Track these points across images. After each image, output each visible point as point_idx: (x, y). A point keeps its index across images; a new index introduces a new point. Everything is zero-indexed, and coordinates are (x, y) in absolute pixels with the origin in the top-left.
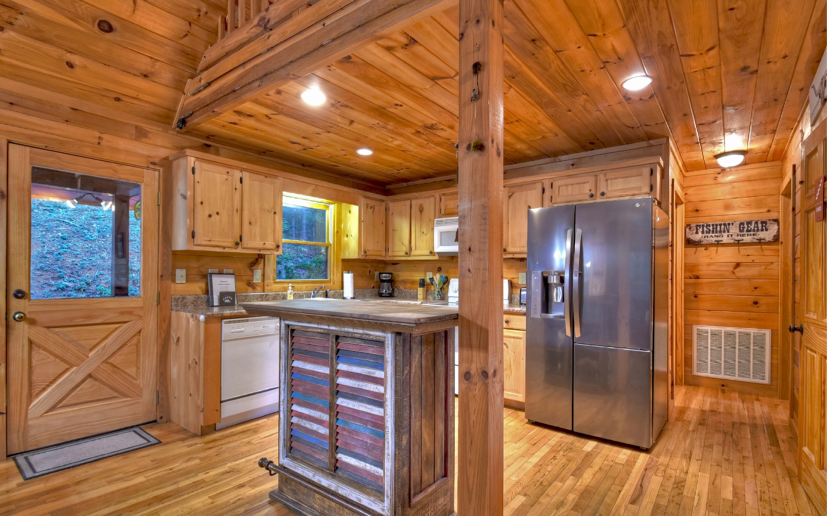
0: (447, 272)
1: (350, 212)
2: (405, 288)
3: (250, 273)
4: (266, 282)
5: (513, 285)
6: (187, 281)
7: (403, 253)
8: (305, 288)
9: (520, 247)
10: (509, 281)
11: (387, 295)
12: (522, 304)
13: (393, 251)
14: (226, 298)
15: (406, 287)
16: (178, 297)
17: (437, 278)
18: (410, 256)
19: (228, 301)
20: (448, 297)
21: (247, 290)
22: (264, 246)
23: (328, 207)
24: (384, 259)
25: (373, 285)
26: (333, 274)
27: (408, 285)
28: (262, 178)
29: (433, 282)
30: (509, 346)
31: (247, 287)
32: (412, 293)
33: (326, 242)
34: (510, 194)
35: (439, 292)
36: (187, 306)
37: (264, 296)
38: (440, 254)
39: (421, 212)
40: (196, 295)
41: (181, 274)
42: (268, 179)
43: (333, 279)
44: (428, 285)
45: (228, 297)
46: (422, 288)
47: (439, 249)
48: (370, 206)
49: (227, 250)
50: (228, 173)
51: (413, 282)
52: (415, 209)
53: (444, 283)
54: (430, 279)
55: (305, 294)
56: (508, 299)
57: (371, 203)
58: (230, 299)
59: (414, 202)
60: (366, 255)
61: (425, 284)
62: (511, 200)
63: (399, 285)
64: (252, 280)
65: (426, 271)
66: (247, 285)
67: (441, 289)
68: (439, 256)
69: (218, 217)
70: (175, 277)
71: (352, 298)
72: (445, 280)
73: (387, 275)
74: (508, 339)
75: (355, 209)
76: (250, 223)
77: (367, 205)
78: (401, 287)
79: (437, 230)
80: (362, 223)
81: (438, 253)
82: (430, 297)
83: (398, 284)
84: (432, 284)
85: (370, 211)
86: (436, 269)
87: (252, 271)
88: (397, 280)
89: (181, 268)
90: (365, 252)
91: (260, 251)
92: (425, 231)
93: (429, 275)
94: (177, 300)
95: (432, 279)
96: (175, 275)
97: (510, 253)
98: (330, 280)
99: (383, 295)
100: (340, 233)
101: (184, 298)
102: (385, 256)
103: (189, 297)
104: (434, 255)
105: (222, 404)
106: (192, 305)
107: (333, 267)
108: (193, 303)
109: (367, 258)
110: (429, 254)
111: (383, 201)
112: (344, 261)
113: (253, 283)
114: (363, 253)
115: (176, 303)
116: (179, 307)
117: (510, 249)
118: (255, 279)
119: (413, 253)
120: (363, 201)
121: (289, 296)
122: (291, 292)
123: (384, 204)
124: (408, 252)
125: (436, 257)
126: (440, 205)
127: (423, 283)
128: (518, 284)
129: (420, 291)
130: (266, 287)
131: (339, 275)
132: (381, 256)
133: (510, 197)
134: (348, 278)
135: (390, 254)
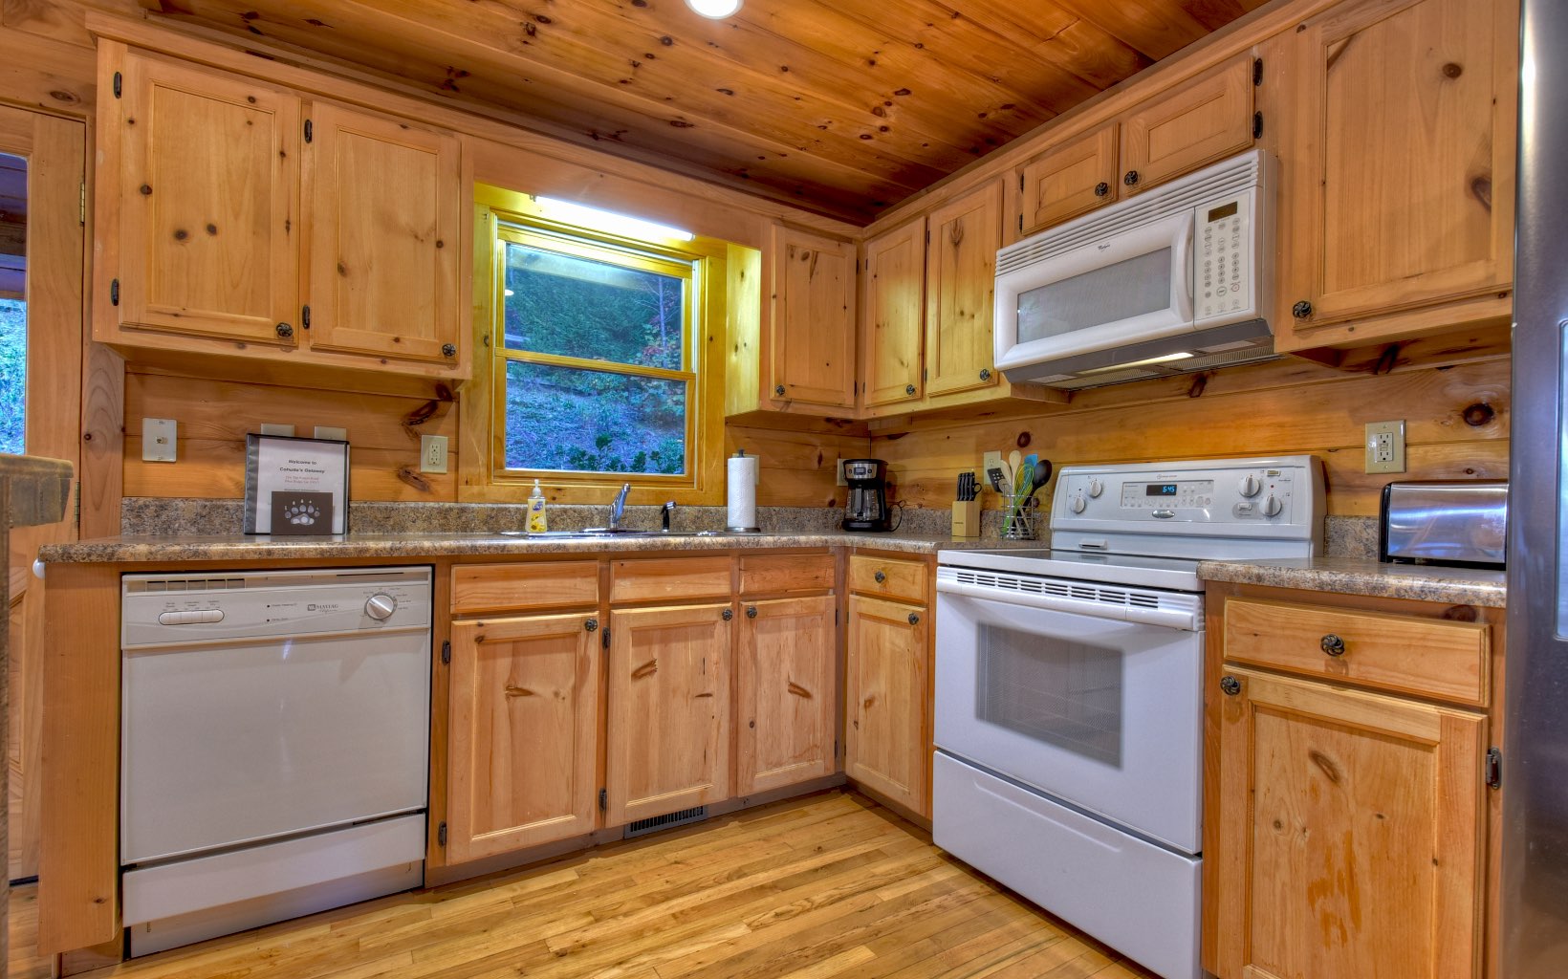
0: (1051, 446)
1: (742, 275)
2: (921, 506)
3: (409, 444)
4: (464, 471)
5: (1334, 480)
6: (182, 454)
7: (901, 393)
8: (598, 493)
9: (1391, 281)
10: (1314, 459)
11: (866, 525)
12: (1390, 559)
13: (875, 391)
14: (295, 510)
15: (924, 503)
16: (141, 502)
17: (1013, 465)
18: (922, 398)
19: (304, 520)
20: (1051, 532)
21: (398, 492)
22: (396, 349)
23: (689, 270)
24: (851, 416)
25: (830, 497)
26: (700, 461)
27: (931, 497)
28: (390, 128)
29: (1001, 482)
30: (1344, 772)
31: (400, 484)
32: (938, 521)
33: (683, 370)
34: (1333, 49)
35: (1019, 514)
36: (175, 531)
37: (453, 514)
38: (1019, 375)
39: (957, 244)
40: (206, 500)
41: (158, 432)
42: (414, 134)
43: (699, 474)
44: (986, 494)
45: (303, 509)
46: (964, 503)
47: (1008, 355)
48: (799, 253)
49: (251, 352)
50: (252, 100)
51: (941, 488)
52: (941, 238)
53: (1037, 485)
54: (991, 472)
55: (600, 512)
56: (1314, 538)
57: (805, 243)
58: (311, 516)
59: (936, 219)
60: (788, 403)
61: (977, 489)
62: (1339, 73)
63: (904, 497)
64: (418, 464)
65: (981, 448)
66: (399, 476)
67: (1027, 502)
68: (1014, 385)
69: (210, 241)
70: (141, 444)
71: (748, 530)
72: (1041, 472)
73: (866, 466)
74: (1336, 733)
75: (753, 262)
76: (342, 270)
77: (791, 251)
78: (912, 505)
79: (1004, 285)
80: (773, 302)
81: (1011, 372)
82: (993, 532)
83: (902, 495)
84: (999, 490)
85: (801, 268)
86: (1014, 441)
87: (417, 436)
88: (899, 481)
89: (161, 415)
90: (781, 391)
91: (383, 362)
92: (968, 308)
93: (992, 460)
94: (138, 512)
95: (996, 473)
96: (141, 436)
97: (1331, 323)
98: (691, 474)
99: (855, 525)
100: (717, 340)
101: (163, 508)
102: (856, 407)
103: (181, 504)
104: (998, 384)
105: (127, 876)
106: (194, 529)
107: (700, 438)
108: (194, 523)
109: (790, 410)
110: (978, 381)
111: (849, 240)
112: (731, 421)
113: (421, 474)
114: (773, 394)
115: (133, 521)
116: (144, 531)
117: (1333, 301)
118: (424, 459)
119: (932, 386)
120: (775, 234)
121: (531, 514)
122: (540, 504)
123: (850, 250)
124: (917, 385)
125: (1004, 391)
126: (1018, 201)
127: (968, 488)
128: (1358, 473)
129: (960, 510)
130: (462, 487)
131: (716, 463)
132: (840, 406)
133: (1331, 62)
134: (739, 471)
135: (867, 399)
